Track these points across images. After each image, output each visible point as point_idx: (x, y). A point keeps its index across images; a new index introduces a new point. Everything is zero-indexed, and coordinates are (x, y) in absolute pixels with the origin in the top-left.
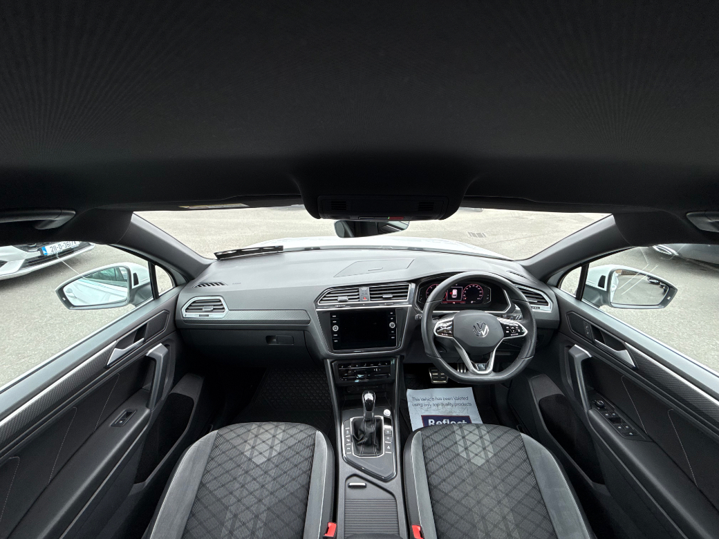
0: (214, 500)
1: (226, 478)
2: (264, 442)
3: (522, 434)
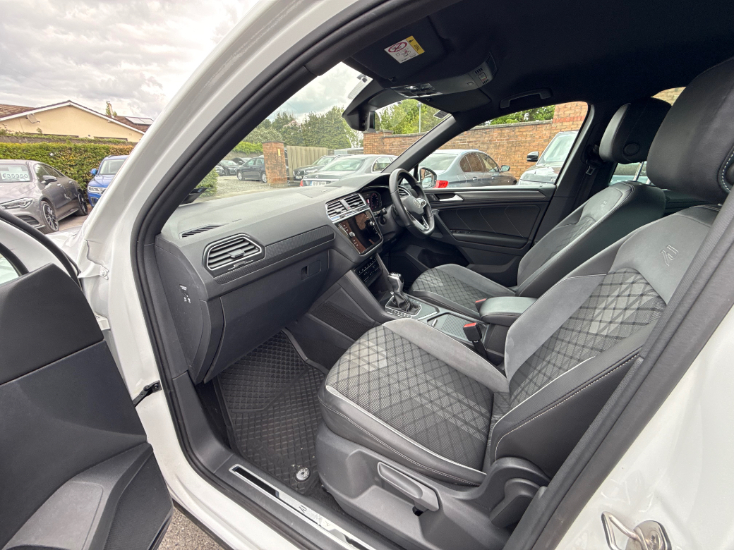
0: (399, 405)
1: (385, 391)
2: (369, 355)
3: (437, 268)
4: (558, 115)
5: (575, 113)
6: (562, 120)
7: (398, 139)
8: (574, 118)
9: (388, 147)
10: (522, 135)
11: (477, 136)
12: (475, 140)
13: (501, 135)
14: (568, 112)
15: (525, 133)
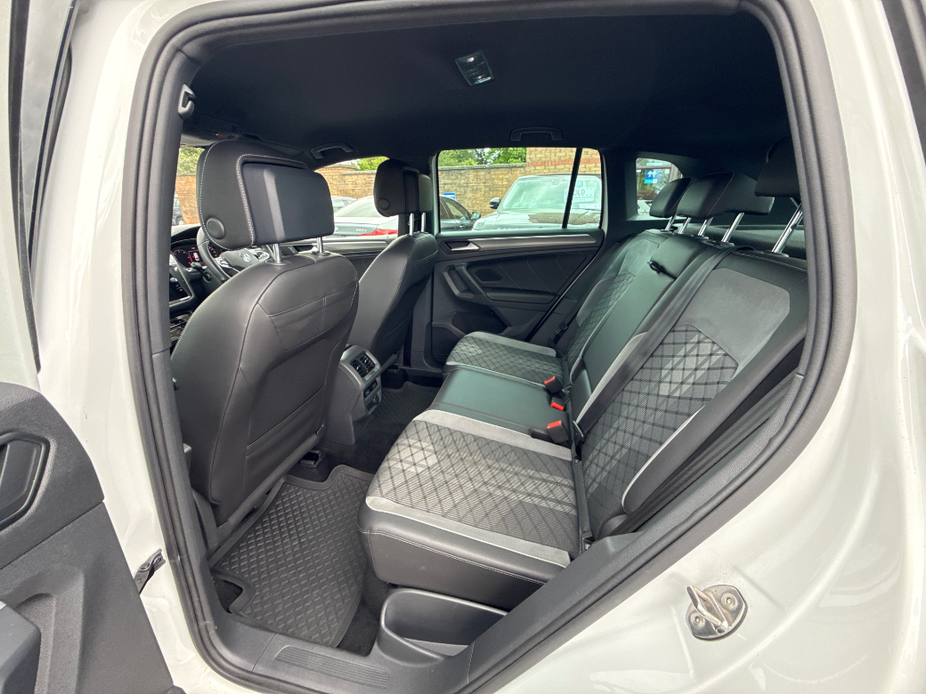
4: (530, 159)
5: (546, 157)
6: (535, 164)
7: (362, 176)
8: (545, 162)
9: (351, 187)
10: (498, 179)
11: (453, 177)
12: (450, 181)
13: (477, 177)
14: (539, 156)
15: (500, 177)
